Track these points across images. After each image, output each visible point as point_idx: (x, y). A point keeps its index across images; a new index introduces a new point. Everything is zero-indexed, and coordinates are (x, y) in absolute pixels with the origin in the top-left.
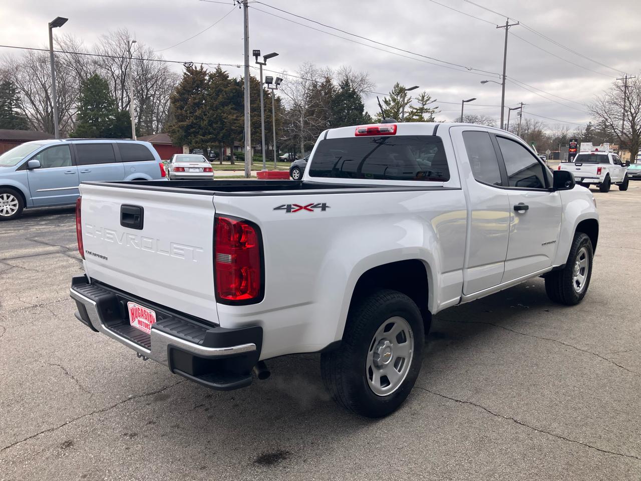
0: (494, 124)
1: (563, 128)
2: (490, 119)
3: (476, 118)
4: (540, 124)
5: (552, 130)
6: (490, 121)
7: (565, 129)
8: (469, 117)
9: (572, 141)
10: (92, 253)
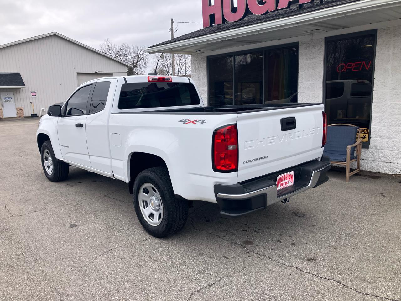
10: (251, 161)
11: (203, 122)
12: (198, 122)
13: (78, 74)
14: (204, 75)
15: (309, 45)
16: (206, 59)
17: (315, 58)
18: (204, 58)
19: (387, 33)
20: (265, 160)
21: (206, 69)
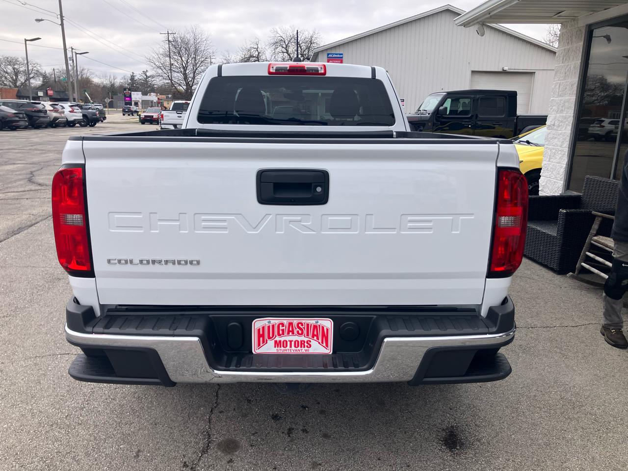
0: (39, 68)
1: (110, 77)
2: (34, 62)
3: (16, 60)
4: (86, 71)
5: (100, 78)
6: (34, 64)
7: (112, 78)
8: (8, 58)
9: (126, 90)
10: (136, 261)
13: (473, 72)
14: (574, 67)
16: (584, 31)
18: (580, 30)
20: (189, 269)
21: (581, 55)
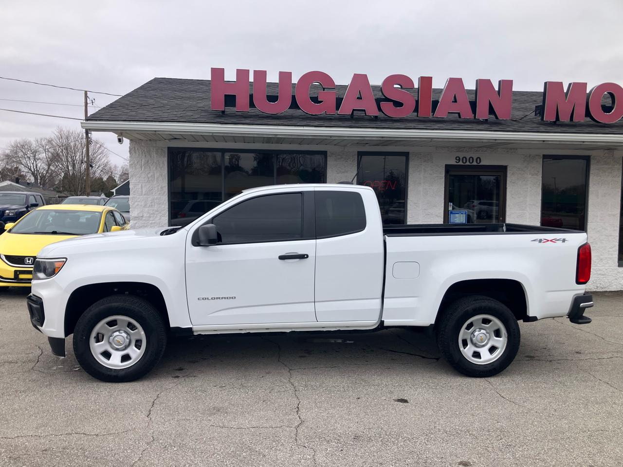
11: (564, 241)
12: (558, 240)
14: (161, 175)
15: (339, 157)
16: (165, 150)
17: (347, 172)
19: (418, 157)
21: (166, 167)
